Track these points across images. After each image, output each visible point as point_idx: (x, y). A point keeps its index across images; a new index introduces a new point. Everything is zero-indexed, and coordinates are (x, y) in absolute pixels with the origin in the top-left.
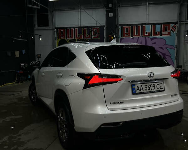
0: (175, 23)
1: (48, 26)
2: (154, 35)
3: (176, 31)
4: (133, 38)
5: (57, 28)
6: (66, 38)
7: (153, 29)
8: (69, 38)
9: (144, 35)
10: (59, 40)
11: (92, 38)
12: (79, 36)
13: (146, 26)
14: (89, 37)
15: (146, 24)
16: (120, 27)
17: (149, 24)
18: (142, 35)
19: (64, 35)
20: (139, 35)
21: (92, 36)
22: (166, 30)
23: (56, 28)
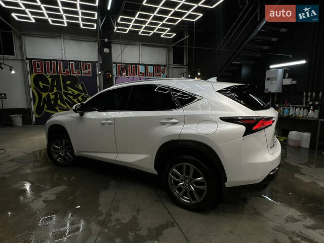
0: (164, 66)
1: (14, 55)
2: (147, 75)
3: (166, 74)
4: (128, 78)
5: (30, 60)
6: (45, 73)
7: (146, 69)
8: (49, 72)
9: (139, 75)
10: (34, 74)
11: (81, 74)
12: (64, 71)
13: (140, 66)
14: (78, 73)
15: (139, 64)
16: (114, 65)
17: (142, 64)
18: (136, 74)
19: (42, 69)
20: (134, 75)
21: (81, 72)
22: (158, 72)
23: (27, 59)
